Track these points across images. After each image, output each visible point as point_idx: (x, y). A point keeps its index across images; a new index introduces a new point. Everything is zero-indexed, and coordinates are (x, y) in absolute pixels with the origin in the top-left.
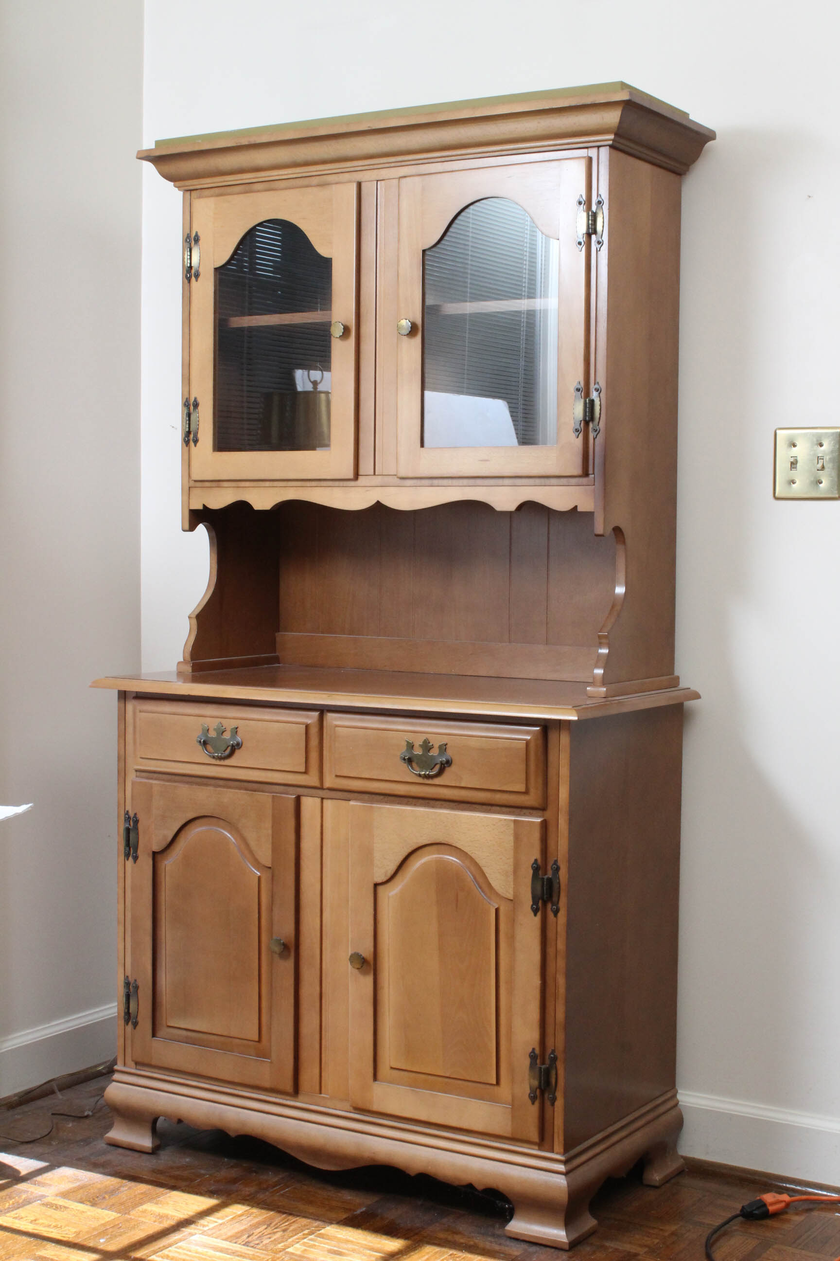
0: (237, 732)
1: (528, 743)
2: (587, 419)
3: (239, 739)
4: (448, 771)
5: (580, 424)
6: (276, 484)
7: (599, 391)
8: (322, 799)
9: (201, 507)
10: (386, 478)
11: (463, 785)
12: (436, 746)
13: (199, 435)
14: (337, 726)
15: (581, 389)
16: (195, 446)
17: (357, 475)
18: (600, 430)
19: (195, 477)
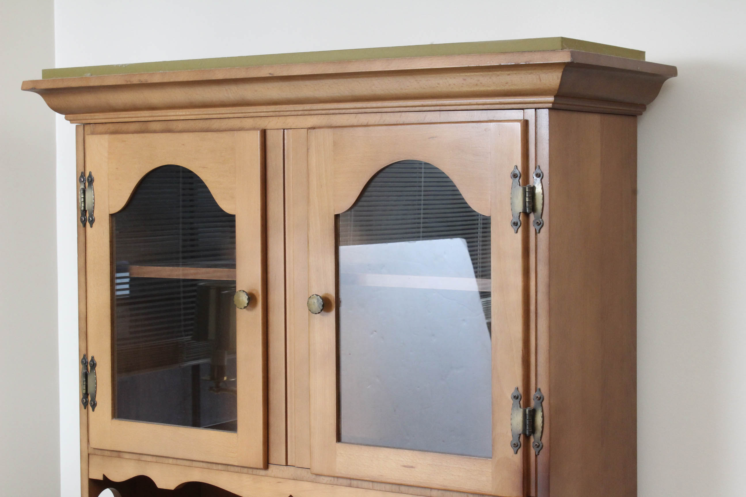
2: (527, 433)
6: (179, 462)
7: (541, 400)
9: (101, 478)
10: (299, 471)
13: (98, 399)
15: (519, 397)
16: (93, 410)
17: (267, 464)
18: (542, 446)
19: (94, 444)
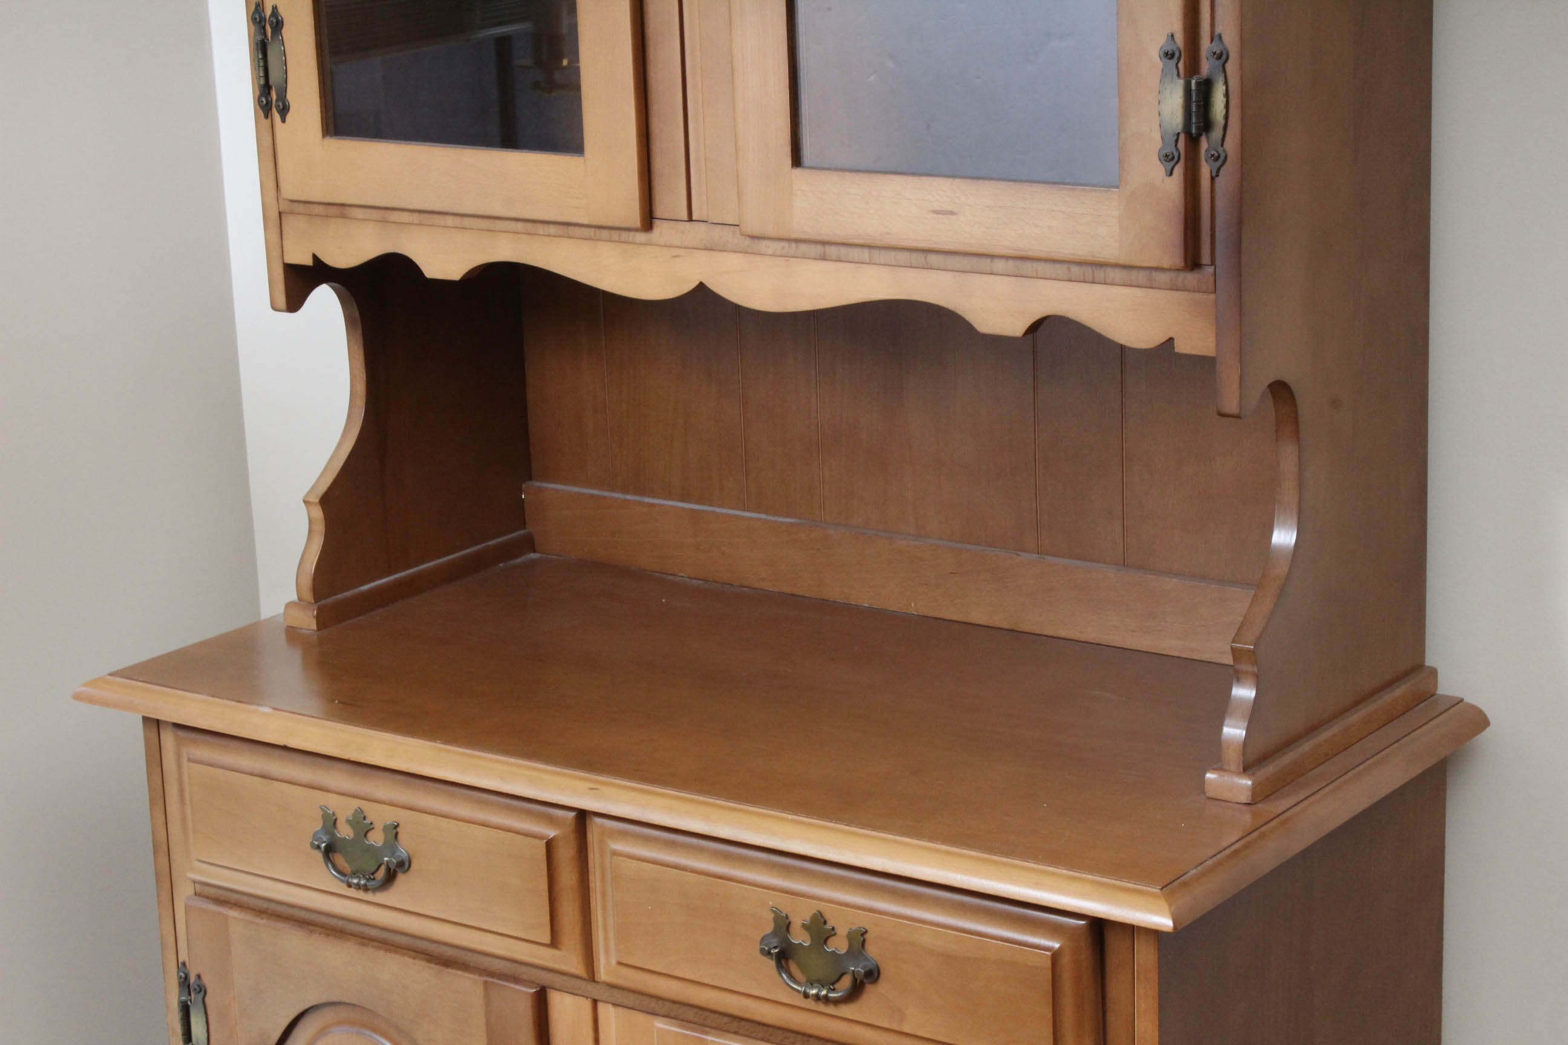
0: (397, 834)
1: (1056, 956)
2: (1194, 131)
3: (403, 852)
4: (871, 993)
5: (1177, 141)
6: (467, 222)
7: (1224, 58)
8: (595, 1002)
9: (308, 261)
10: (717, 232)
11: (906, 1029)
12: (842, 931)
13: (290, 96)
14: (615, 853)
15: (1177, 54)
16: (283, 120)
17: (649, 220)
18: (1226, 157)
19: (289, 191)
